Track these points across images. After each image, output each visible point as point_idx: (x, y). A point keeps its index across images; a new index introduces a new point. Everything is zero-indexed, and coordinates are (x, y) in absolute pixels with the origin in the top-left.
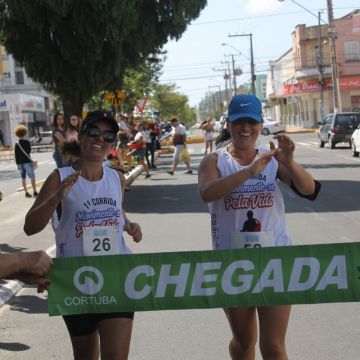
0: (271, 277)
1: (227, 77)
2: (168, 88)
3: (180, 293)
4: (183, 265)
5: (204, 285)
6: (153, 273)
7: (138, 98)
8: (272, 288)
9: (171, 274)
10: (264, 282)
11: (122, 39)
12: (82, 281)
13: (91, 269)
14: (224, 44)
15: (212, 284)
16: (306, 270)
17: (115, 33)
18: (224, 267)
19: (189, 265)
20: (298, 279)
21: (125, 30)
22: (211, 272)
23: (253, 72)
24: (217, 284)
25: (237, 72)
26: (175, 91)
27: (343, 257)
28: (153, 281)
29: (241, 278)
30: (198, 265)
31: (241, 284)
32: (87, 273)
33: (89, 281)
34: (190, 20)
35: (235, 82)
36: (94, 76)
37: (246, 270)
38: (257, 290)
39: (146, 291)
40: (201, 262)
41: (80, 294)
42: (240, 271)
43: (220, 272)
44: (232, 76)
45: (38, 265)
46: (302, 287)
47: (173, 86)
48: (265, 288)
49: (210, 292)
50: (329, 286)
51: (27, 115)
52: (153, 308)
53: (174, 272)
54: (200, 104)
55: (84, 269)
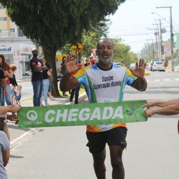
0: (96, 114)
1: (156, 34)
2: (117, 41)
3: (64, 120)
4: (65, 110)
5: (73, 117)
6: (55, 113)
7: (92, 48)
8: (96, 119)
9: (61, 113)
10: (94, 116)
11: (80, 14)
12: (30, 116)
13: (33, 111)
14: (153, 13)
15: (75, 117)
16: (108, 112)
17: (75, 10)
18: (80, 110)
19: (67, 110)
20: (106, 115)
21: (81, 9)
22: (75, 112)
23: (171, 31)
24: (77, 117)
25: (163, 31)
26: (121, 43)
27: (121, 107)
28: (55, 116)
29: (85, 115)
30: (70, 110)
31: (85, 117)
32: (31, 113)
33: (32, 115)
34: (120, 3)
35: (161, 38)
36: (63, 36)
37: (87, 111)
38: (91, 119)
39: (52, 119)
40: (71, 108)
41: (29, 121)
42: (85, 112)
43: (78, 113)
44: (160, 34)
45: (14, 109)
46: (107, 118)
47: (120, 39)
48: (94, 118)
49: (75, 120)
50: (116, 118)
51: (24, 57)
52: (55, 126)
53: (62, 112)
54: (141, 51)
55: (30, 111)
